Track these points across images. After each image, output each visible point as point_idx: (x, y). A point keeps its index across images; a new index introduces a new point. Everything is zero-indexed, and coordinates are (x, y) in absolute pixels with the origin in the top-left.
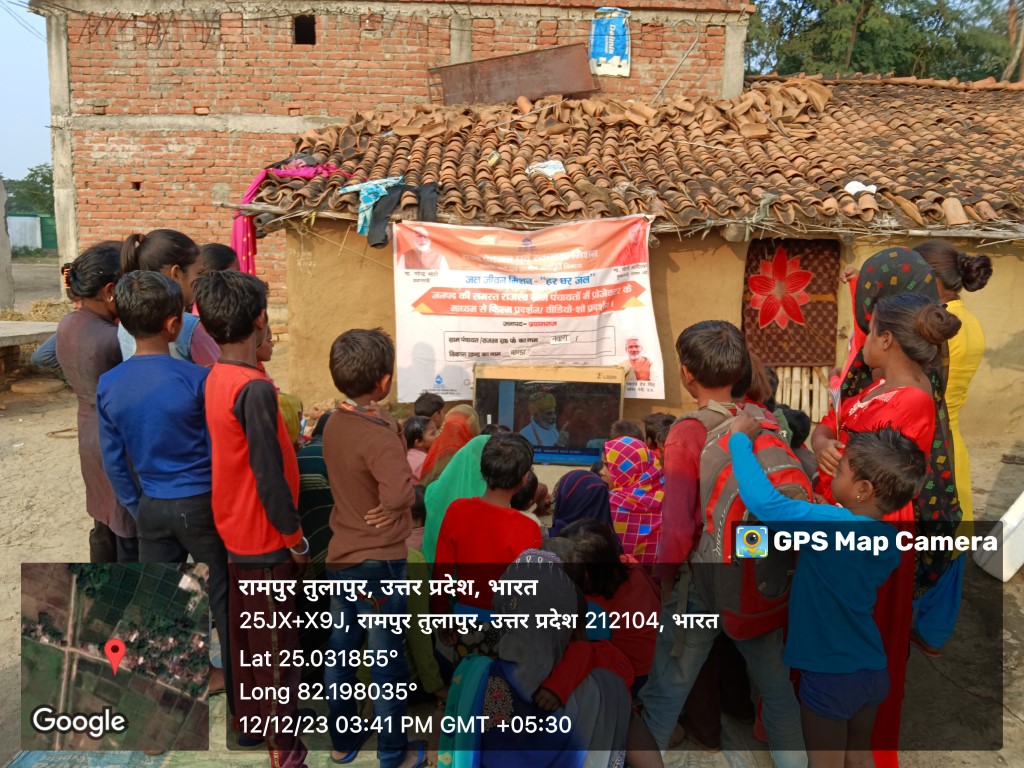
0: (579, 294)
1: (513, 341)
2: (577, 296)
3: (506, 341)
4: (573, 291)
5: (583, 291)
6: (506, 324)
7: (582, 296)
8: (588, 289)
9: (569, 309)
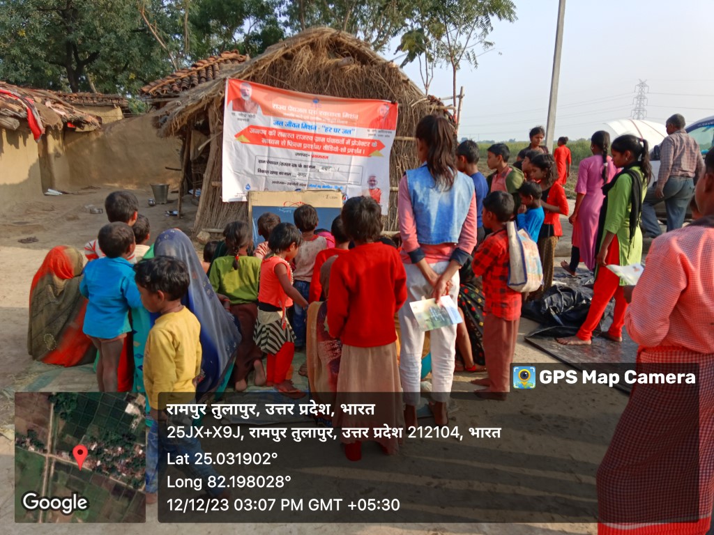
0: (343, 140)
1: (300, 166)
2: (343, 141)
3: (295, 165)
4: (340, 138)
5: (347, 139)
6: (297, 154)
7: (345, 142)
8: (350, 138)
9: (337, 149)
